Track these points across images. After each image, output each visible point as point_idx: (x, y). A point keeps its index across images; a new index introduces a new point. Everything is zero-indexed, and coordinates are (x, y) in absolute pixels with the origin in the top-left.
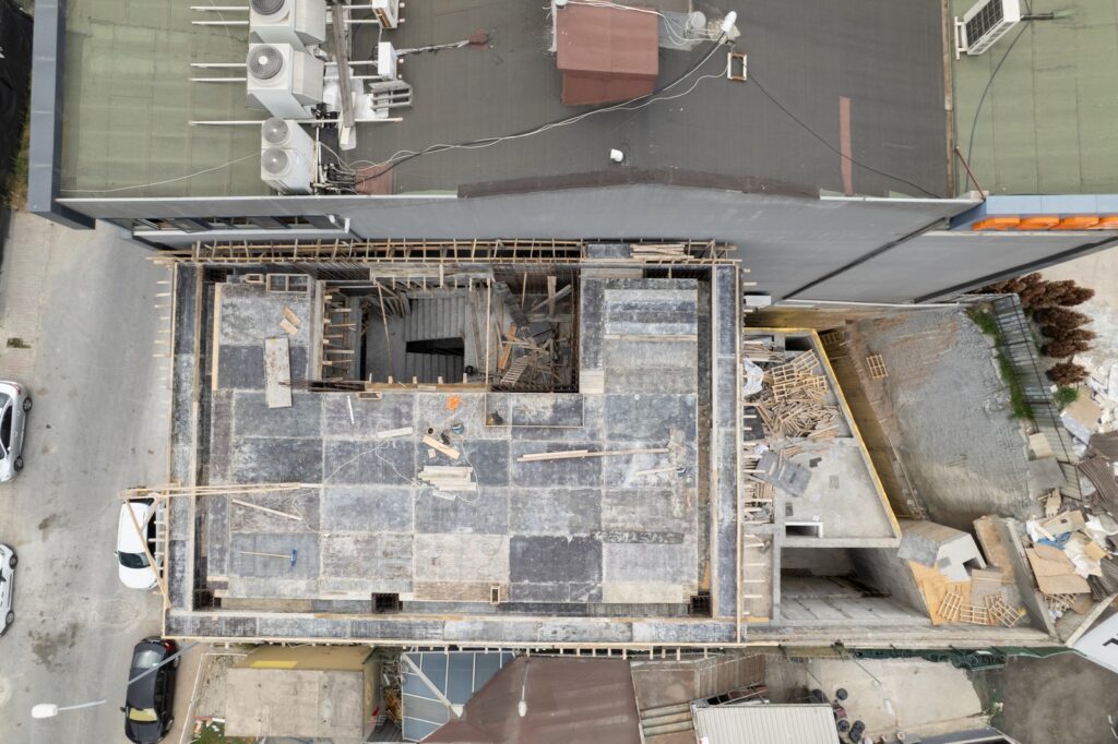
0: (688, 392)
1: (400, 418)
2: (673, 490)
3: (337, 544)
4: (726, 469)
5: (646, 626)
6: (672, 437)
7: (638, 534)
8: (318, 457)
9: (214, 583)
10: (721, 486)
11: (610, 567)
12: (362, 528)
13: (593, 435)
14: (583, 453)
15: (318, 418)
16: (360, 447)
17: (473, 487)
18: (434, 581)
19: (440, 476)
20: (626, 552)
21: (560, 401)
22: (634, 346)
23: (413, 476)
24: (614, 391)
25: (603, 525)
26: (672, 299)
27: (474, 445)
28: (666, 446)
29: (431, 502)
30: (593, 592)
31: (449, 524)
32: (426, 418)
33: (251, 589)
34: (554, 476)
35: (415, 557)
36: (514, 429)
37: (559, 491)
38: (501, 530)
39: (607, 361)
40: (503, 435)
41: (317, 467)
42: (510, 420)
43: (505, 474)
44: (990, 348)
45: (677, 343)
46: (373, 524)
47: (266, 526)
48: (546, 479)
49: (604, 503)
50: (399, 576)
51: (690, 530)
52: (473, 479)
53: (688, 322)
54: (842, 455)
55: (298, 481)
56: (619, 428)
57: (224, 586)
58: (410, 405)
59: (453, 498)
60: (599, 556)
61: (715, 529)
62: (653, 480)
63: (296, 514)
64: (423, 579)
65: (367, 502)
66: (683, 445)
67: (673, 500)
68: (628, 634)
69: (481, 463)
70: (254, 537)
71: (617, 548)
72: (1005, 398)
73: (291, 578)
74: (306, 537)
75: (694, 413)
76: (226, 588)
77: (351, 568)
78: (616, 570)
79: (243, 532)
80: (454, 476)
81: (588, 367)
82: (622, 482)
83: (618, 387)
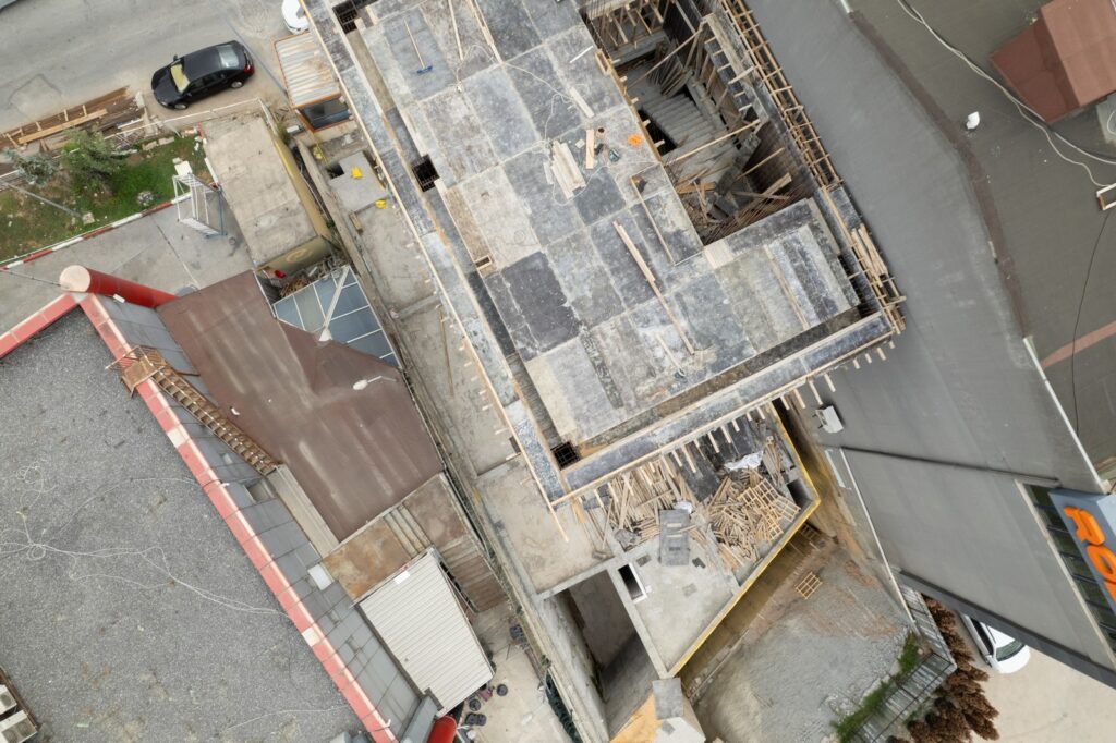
0: (754, 345)
1: (596, 101)
2: (658, 377)
3: (456, 102)
4: (703, 415)
5: (522, 413)
6: (706, 351)
7: (603, 364)
8: (524, 47)
9: (367, 14)
10: (685, 418)
11: (560, 354)
12: (482, 117)
13: (671, 279)
14: (651, 278)
15: (559, 31)
16: (553, 79)
17: (569, 195)
18: (467, 202)
19: (564, 160)
20: (580, 362)
21: (686, 234)
22: (770, 275)
23: (552, 137)
24: (721, 278)
25: (596, 328)
26: (831, 289)
27: (607, 177)
28: (695, 349)
29: (536, 165)
30: (530, 350)
31: (524, 190)
32: (608, 123)
33: (378, 48)
34: (615, 263)
35: (480, 175)
36: (640, 205)
37: (605, 274)
38: (544, 240)
39: (745, 258)
40: (630, 199)
41: (516, 50)
42: (647, 197)
43: (595, 218)
44: (887, 673)
45: (793, 313)
46: (490, 125)
47: (440, 33)
48: (609, 257)
49: (615, 320)
50: (455, 170)
51: (630, 410)
52: (576, 191)
53: (818, 314)
54: (718, 586)
55: (495, 41)
56: (689, 299)
57: (368, 23)
58: (613, 103)
59: (550, 182)
60: (565, 339)
61: (642, 433)
62: (659, 353)
63: (464, 54)
64: (464, 192)
65: (507, 109)
66: (704, 364)
67: (649, 381)
68: (508, 401)
69: (593, 192)
70: (425, 27)
71: (581, 352)
72: (849, 710)
73: (405, 78)
74: (448, 72)
75: (739, 360)
76: (367, 26)
77: (440, 124)
78: (560, 360)
79: (425, 16)
80: (570, 172)
81: (730, 244)
82: (642, 326)
83: (726, 279)
